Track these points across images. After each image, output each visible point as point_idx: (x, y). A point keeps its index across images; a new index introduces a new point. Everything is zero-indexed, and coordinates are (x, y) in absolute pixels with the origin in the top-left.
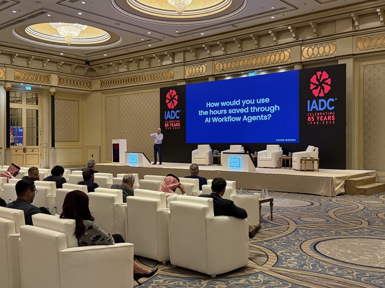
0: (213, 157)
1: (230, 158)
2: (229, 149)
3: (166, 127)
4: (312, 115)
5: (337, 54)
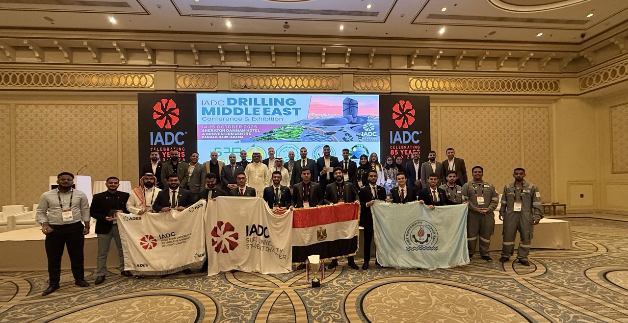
4: (395, 147)
5: (391, 90)
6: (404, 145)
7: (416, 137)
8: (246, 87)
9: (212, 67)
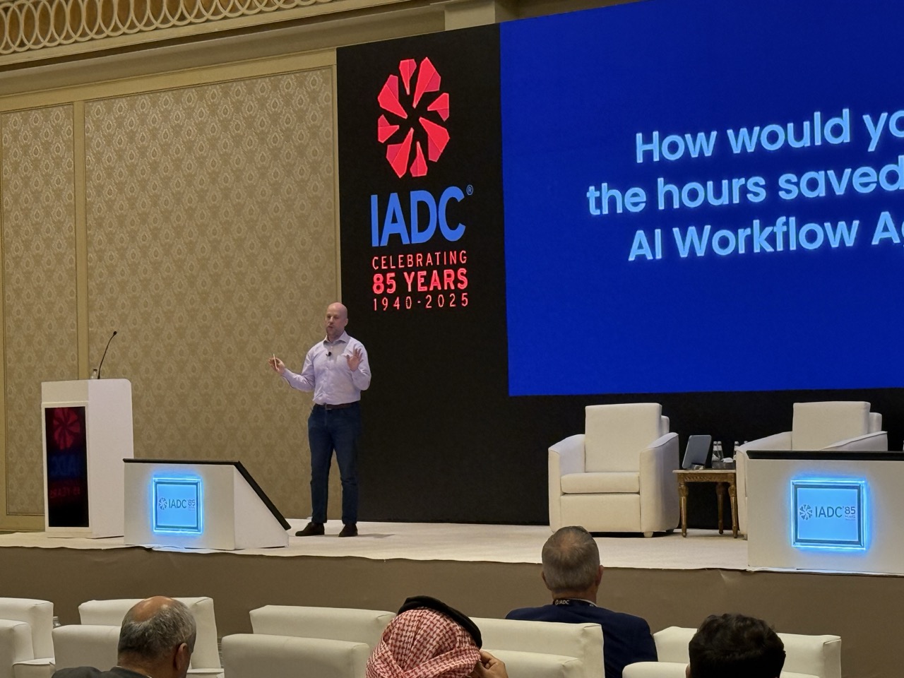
0: (688, 485)
1: (796, 487)
2: (788, 428)
3: (380, 297)
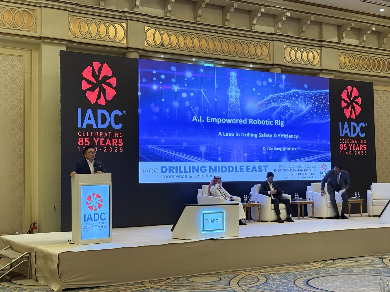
3: (81, 147)
4: (344, 141)
5: (321, 65)
6: (352, 138)
7: (363, 130)
8: (162, 45)
9: (124, 12)
